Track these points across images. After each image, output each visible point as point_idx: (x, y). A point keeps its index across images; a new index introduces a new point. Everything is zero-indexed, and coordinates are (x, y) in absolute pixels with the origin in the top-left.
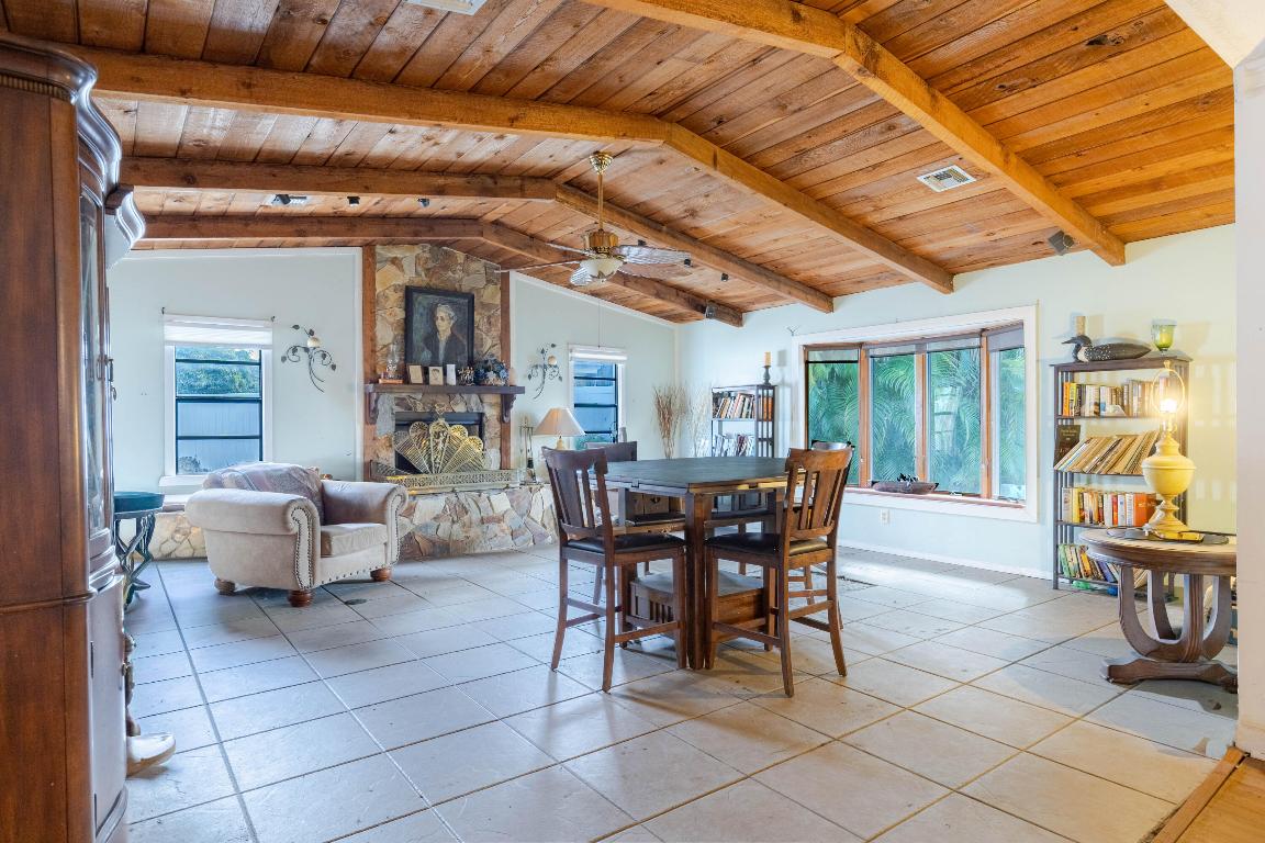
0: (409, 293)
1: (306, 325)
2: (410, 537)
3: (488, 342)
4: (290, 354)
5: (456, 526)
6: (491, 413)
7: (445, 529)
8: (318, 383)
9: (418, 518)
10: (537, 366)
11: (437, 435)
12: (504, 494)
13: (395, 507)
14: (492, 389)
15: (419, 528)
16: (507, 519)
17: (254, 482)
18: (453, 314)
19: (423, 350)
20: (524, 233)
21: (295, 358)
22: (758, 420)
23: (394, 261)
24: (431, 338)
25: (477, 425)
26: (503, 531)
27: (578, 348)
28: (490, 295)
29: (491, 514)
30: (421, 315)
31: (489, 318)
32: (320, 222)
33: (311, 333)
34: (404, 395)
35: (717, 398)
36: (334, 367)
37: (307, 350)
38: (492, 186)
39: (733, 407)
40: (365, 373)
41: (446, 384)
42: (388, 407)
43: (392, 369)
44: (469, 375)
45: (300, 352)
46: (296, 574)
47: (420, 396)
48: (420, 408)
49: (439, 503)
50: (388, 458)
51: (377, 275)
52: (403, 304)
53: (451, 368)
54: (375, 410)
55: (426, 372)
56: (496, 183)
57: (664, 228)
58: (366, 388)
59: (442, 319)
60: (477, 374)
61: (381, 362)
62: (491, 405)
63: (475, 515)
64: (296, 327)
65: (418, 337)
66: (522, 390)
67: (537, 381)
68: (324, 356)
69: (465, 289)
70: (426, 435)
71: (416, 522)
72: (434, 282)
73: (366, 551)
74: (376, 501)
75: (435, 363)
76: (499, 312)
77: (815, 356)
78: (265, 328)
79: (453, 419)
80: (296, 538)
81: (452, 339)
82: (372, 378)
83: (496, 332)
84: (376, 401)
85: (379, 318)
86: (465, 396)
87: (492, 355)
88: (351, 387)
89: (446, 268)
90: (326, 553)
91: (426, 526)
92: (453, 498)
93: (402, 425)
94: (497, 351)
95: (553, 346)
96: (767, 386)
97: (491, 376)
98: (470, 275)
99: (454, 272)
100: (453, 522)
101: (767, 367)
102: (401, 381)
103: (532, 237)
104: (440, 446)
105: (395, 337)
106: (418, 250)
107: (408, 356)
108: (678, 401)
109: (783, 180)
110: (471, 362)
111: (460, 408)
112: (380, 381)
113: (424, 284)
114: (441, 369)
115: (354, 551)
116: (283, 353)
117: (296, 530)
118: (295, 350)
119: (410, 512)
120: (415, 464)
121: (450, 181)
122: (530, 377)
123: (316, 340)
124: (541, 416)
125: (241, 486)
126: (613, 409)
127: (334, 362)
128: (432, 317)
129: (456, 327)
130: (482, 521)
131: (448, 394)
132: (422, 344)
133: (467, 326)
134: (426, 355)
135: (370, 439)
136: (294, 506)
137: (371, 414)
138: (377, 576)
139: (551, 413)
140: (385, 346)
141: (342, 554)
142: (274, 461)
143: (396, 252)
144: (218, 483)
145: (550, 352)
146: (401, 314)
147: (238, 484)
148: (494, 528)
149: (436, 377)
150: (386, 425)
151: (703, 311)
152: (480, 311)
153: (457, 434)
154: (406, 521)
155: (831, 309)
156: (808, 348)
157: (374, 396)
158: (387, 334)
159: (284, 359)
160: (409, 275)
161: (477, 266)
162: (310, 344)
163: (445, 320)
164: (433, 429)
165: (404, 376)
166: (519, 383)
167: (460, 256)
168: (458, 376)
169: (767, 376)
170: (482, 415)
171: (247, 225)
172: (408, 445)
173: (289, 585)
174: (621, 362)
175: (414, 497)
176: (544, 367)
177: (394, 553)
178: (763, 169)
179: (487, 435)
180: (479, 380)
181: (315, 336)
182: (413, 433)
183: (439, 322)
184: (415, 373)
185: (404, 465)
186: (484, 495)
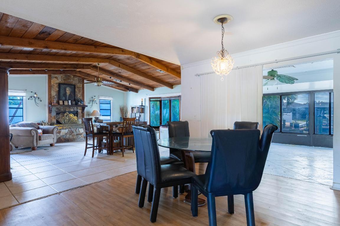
0: (60, 85)
1: (34, 92)
2: (59, 138)
3: (79, 95)
4: (30, 98)
5: (70, 136)
6: (80, 111)
7: (68, 136)
8: (37, 104)
9: (61, 134)
10: (91, 101)
11: (66, 116)
12: (82, 129)
13: (56, 131)
14: (80, 106)
15: (62, 136)
16: (83, 134)
17: (23, 125)
18: (70, 89)
19: (63, 97)
20: (86, 73)
21: (31, 99)
22: (140, 113)
23: (56, 77)
24: (65, 94)
25: (76, 114)
26: (82, 137)
27: (100, 97)
28: (80, 85)
29: (79, 133)
30: (63, 89)
31: (79, 90)
32: (38, 71)
33: (35, 93)
34: (58, 107)
35: (132, 108)
36: (41, 101)
37: (34, 97)
38: (77, 67)
39: (135, 110)
40: (49, 102)
41: (68, 105)
42: (54, 110)
43: (55, 102)
44: (74, 103)
45: (33, 98)
46: (33, 143)
47: (62, 107)
48: (62, 110)
49: (67, 131)
50: (54, 121)
51: (52, 81)
52: (58, 87)
53: (70, 101)
54: (51, 110)
55: (63, 102)
56: (77, 66)
57: (115, 75)
58: (49, 106)
59: (68, 90)
60: (76, 102)
61: (53, 100)
62: (80, 109)
63: (75, 133)
64: (32, 92)
65: (62, 94)
66: (87, 106)
67: (91, 104)
68: (39, 98)
69: (73, 84)
70: (64, 116)
71: (61, 135)
72: (66, 82)
73: (49, 140)
74: (51, 129)
75: (66, 100)
76: (82, 89)
77: (151, 100)
78: (24, 92)
79: (70, 112)
80: (33, 136)
81: (70, 95)
82: (50, 103)
83: (81, 93)
84: (51, 109)
85: (52, 90)
86: (73, 107)
87: (80, 99)
88: (45, 105)
89: (69, 79)
90: (40, 140)
91: (63, 136)
92: (70, 130)
93: (58, 114)
94: (81, 98)
95: (95, 96)
96: (142, 106)
97: (79, 103)
98: (75, 81)
99: (70, 80)
100: (70, 135)
101: (142, 102)
102: (57, 104)
103: (88, 74)
104: (67, 118)
105: (56, 94)
106: (62, 75)
107: (59, 98)
108: (125, 109)
109: (134, 69)
110: (75, 100)
111: (72, 110)
112: (52, 104)
113: (63, 83)
114: (67, 101)
115: (46, 140)
116: (28, 98)
117: (33, 135)
118: (31, 97)
119: (59, 132)
120: (61, 122)
121: (67, 66)
122: (89, 103)
123: (37, 95)
124: (92, 112)
125: (20, 127)
126: (110, 110)
127: (41, 99)
128: (65, 90)
129: (71, 92)
130: (77, 135)
131: (69, 107)
132: (63, 96)
133: (74, 92)
134: (64, 98)
135: (50, 117)
136: (33, 130)
137: (50, 111)
138: (51, 145)
139: (94, 111)
140: (53, 96)
141: (44, 140)
142: (26, 121)
143: (56, 76)
144: (15, 126)
145: (94, 98)
146: (57, 89)
147: (19, 126)
148: (80, 136)
149: (66, 103)
150: (54, 114)
151: (128, 90)
152: (77, 89)
153: (71, 116)
154: (58, 134)
155: (153, 90)
156: (150, 98)
157: (51, 107)
158: (54, 93)
159: (29, 99)
160: (60, 80)
161: (76, 79)
162: (35, 96)
163: (68, 91)
164: (65, 114)
165: (58, 103)
166: (86, 105)
167: (72, 77)
168: (71, 103)
169: (142, 104)
170: (77, 111)
171: (21, 72)
172: (59, 118)
173: (32, 146)
174: (112, 100)
175: (60, 129)
176: (92, 101)
177: (55, 141)
178: (130, 67)
179: (79, 116)
180: (76, 104)
181: (36, 94)
182: (60, 116)
183: (67, 91)
184: (61, 102)
185: (58, 122)
186: (77, 129)
